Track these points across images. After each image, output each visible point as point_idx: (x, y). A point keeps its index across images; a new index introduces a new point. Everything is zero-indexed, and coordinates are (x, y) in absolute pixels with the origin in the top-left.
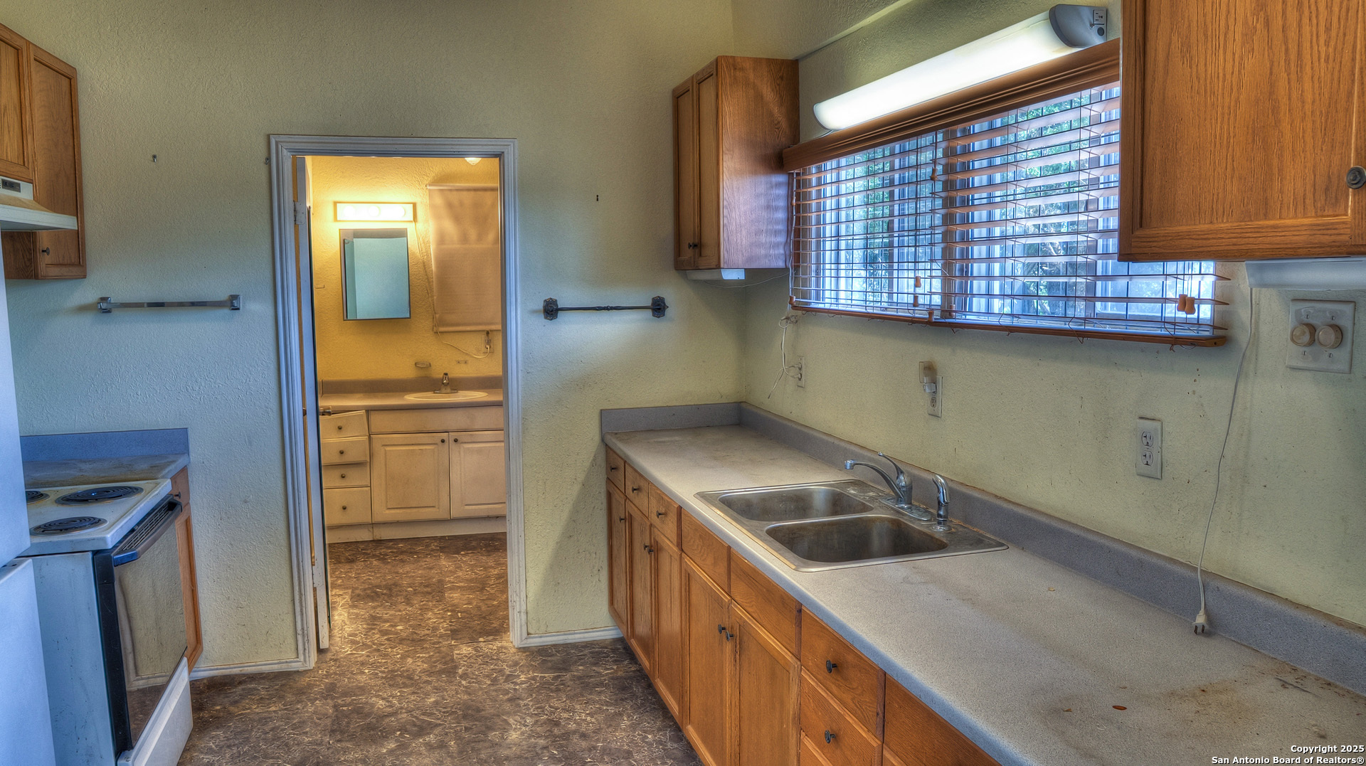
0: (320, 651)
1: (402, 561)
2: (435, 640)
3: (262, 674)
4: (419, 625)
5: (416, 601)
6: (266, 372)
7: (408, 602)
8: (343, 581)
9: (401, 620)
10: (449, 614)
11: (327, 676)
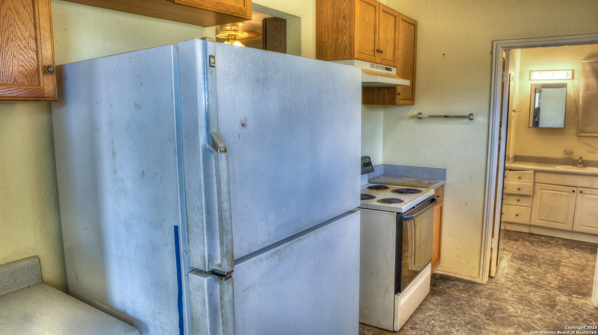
0: (490, 277)
1: (541, 246)
2: (548, 288)
3: (463, 279)
4: (542, 279)
5: (543, 267)
6: (482, 148)
7: (539, 266)
8: (510, 249)
9: (533, 274)
10: (560, 278)
11: (491, 289)
